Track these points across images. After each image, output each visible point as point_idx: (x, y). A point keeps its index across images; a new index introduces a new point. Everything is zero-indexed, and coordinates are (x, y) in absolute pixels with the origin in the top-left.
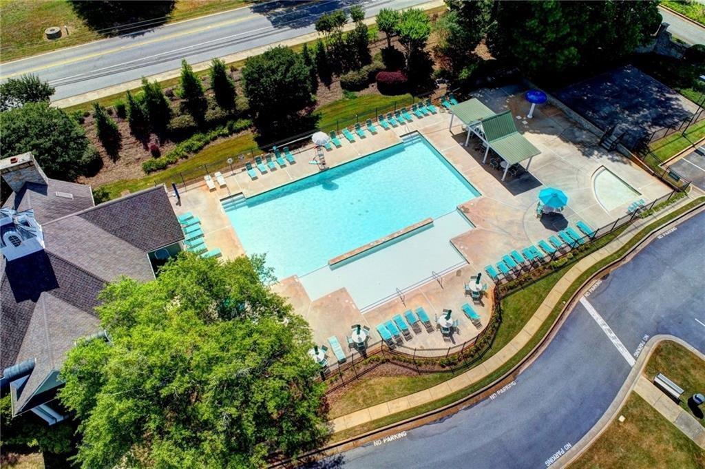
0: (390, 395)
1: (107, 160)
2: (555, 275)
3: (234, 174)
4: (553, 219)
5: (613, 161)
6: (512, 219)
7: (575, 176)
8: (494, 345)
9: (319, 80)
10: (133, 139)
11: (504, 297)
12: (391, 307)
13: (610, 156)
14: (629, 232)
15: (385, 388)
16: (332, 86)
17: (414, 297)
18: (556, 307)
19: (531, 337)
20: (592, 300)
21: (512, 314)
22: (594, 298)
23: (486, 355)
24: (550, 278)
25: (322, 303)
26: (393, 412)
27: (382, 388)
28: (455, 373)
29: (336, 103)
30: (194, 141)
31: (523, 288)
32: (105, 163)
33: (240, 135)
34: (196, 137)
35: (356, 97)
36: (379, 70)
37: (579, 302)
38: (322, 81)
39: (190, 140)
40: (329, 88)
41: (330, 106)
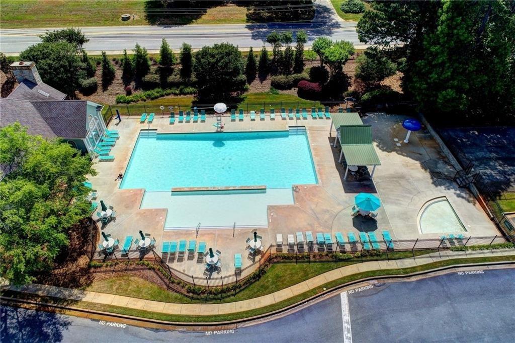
0: (137, 294)
1: (100, 90)
2: (333, 264)
3: (163, 118)
4: (365, 221)
5: (459, 196)
6: (329, 209)
7: (412, 196)
8: (240, 295)
9: (257, 76)
10: (121, 81)
11: (275, 263)
12: (186, 234)
13: (458, 192)
14: (431, 257)
15: (138, 287)
16: (265, 82)
17: (208, 234)
18: (315, 289)
19: (274, 302)
20: (352, 298)
21: (272, 279)
22: (354, 297)
23: (227, 299)
24: (326, 265)
25: (145, 213)
26: (130, 306)
27: (135, 286)
28: (194, 301)
29: (261, 94)
30: (154, 92)
31: (296, 262)
32: (98, 91)
33: (185, 96)
34: (157, 90)
35: (278, 94)
36: (303, 79)
37: (340, 294)
38: (259, 77)
39: (153, 91)
40: (262, 83)
41: (256, 94)
